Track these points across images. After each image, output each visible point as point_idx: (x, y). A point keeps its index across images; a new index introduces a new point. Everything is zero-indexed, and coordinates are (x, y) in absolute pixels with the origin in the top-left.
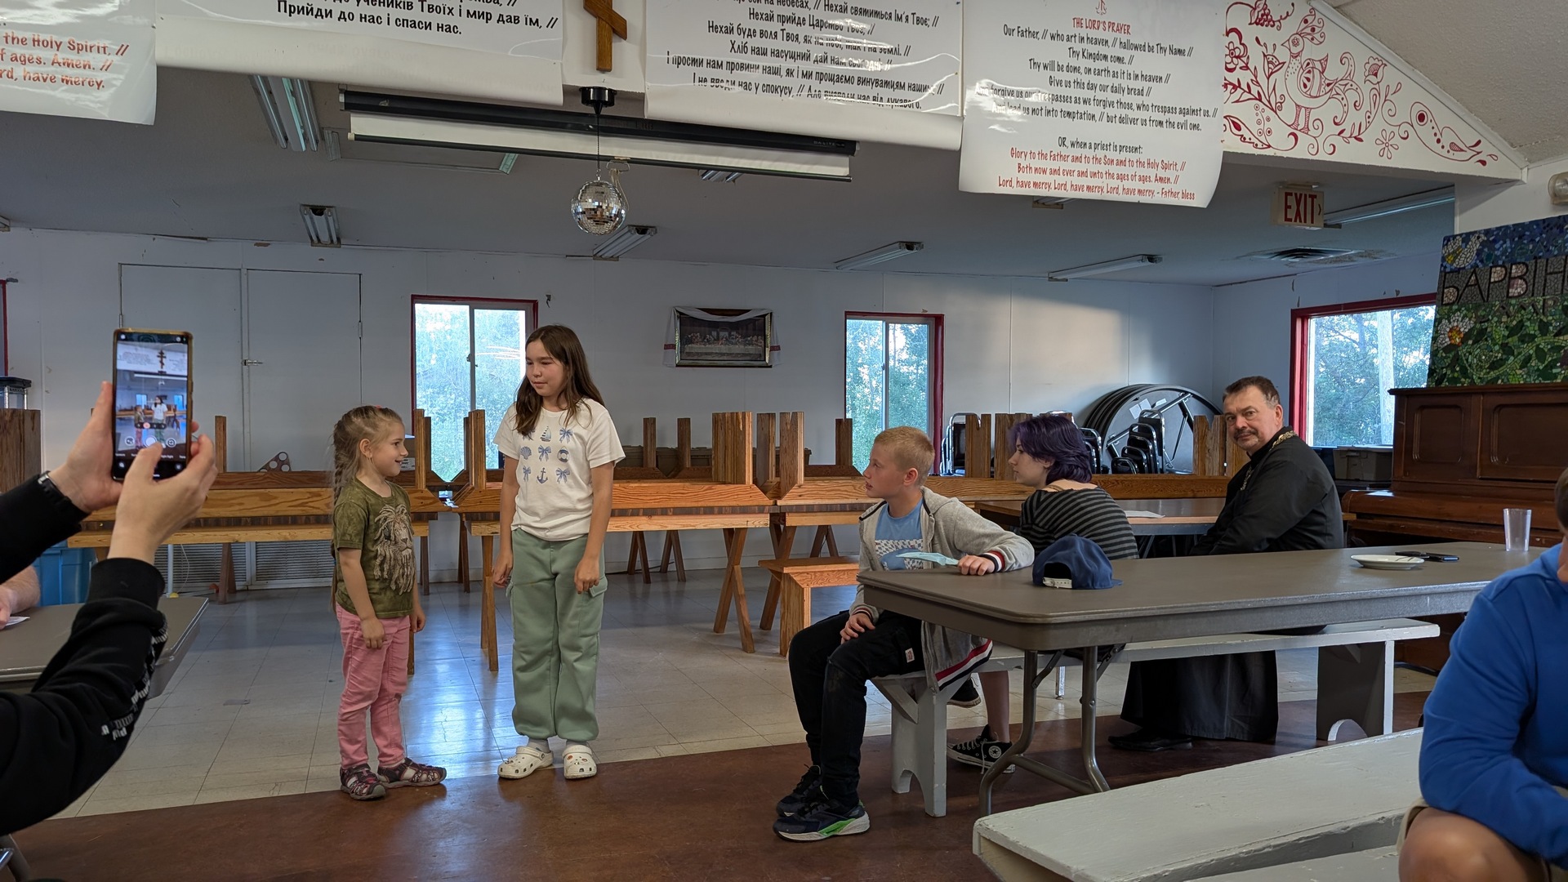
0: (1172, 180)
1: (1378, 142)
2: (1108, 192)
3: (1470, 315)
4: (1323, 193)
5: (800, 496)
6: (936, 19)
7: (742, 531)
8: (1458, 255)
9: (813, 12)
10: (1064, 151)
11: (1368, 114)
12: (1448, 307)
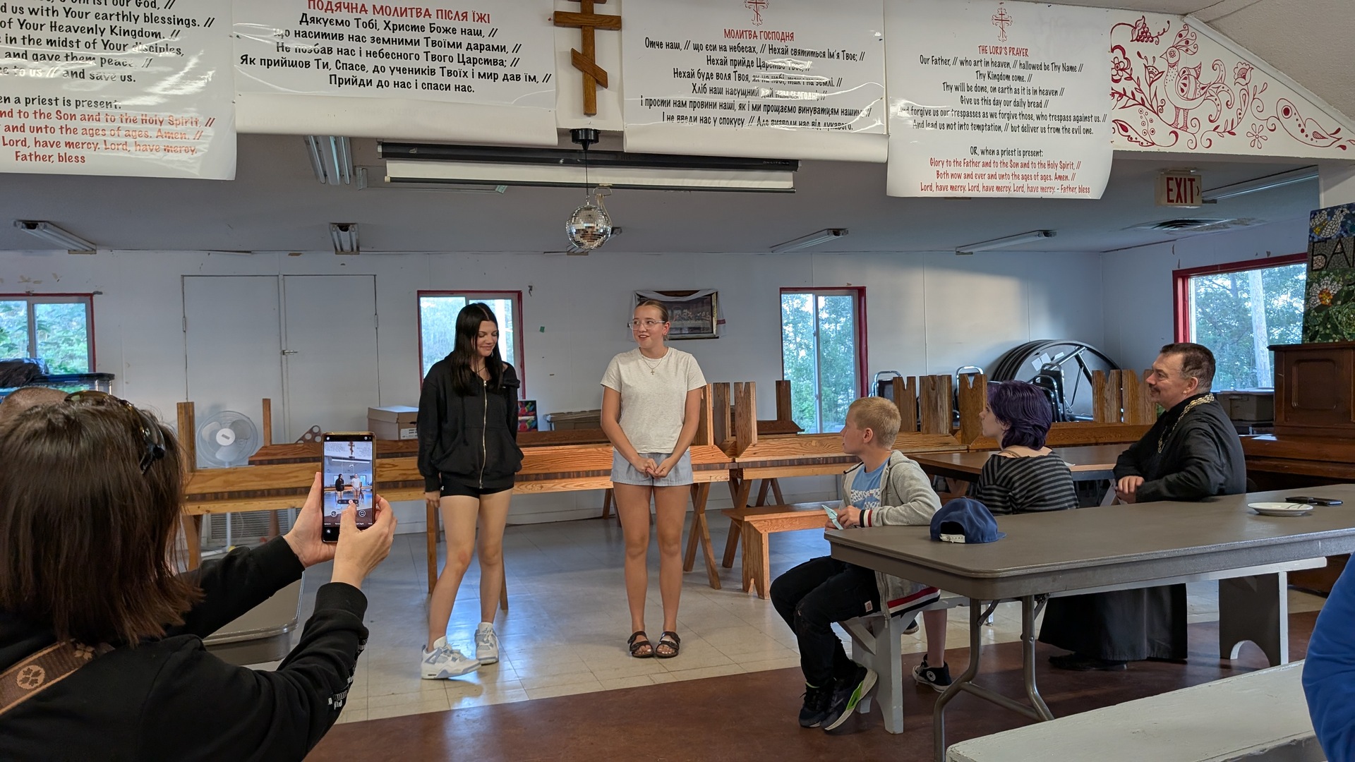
0: (1070, 178)
1: (1249, 134)
2: (1015, 191)
3: (1337, 279)
4: (1200, 176)
5: (755, 454)
6: (863, 54)
7: (706, 485)
8: (1325, 226)
9: (760, 55)
10: (975, 158)
11: (1239, 111)
12: (1318, 272)
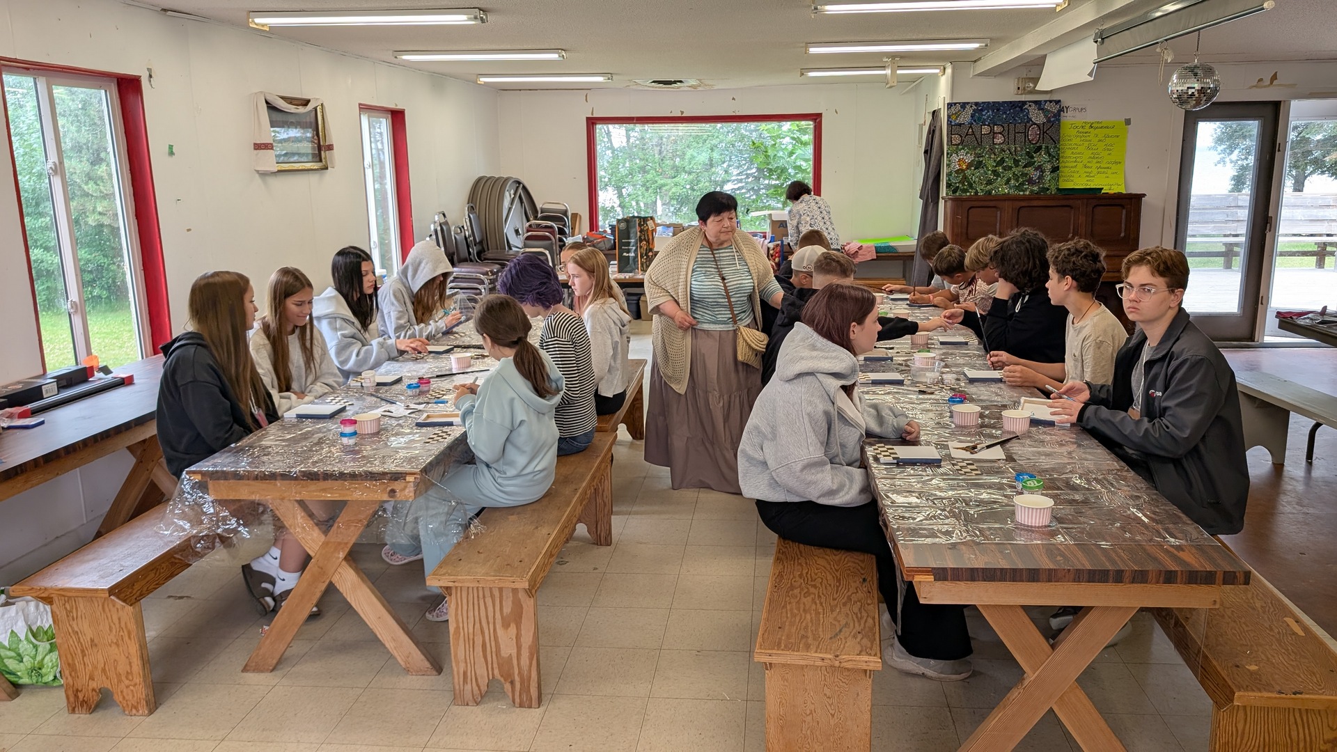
3: (971, 152)
8: (960, 115)
12: (956, 147)
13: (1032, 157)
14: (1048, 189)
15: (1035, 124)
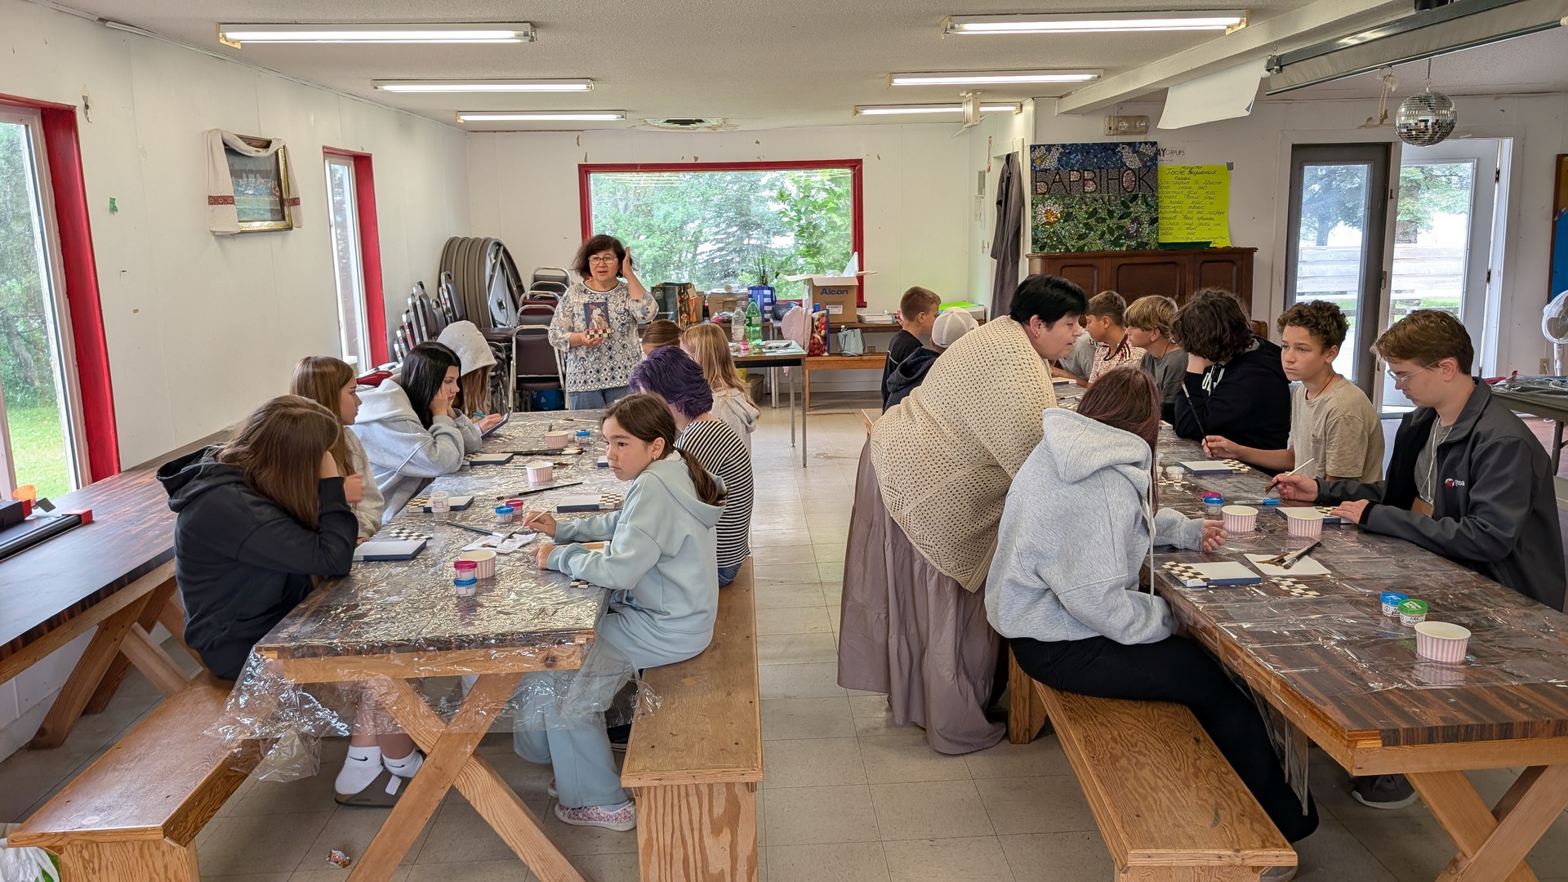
3: (1059, 202)
8: (1044, 159)
12: (1042, 196)
13: (1128, 207)
14: (1147, 244)
15: (1130, 169)
